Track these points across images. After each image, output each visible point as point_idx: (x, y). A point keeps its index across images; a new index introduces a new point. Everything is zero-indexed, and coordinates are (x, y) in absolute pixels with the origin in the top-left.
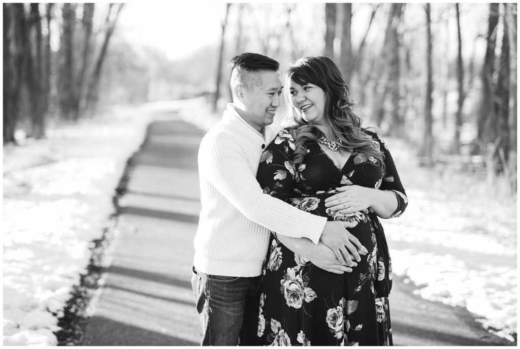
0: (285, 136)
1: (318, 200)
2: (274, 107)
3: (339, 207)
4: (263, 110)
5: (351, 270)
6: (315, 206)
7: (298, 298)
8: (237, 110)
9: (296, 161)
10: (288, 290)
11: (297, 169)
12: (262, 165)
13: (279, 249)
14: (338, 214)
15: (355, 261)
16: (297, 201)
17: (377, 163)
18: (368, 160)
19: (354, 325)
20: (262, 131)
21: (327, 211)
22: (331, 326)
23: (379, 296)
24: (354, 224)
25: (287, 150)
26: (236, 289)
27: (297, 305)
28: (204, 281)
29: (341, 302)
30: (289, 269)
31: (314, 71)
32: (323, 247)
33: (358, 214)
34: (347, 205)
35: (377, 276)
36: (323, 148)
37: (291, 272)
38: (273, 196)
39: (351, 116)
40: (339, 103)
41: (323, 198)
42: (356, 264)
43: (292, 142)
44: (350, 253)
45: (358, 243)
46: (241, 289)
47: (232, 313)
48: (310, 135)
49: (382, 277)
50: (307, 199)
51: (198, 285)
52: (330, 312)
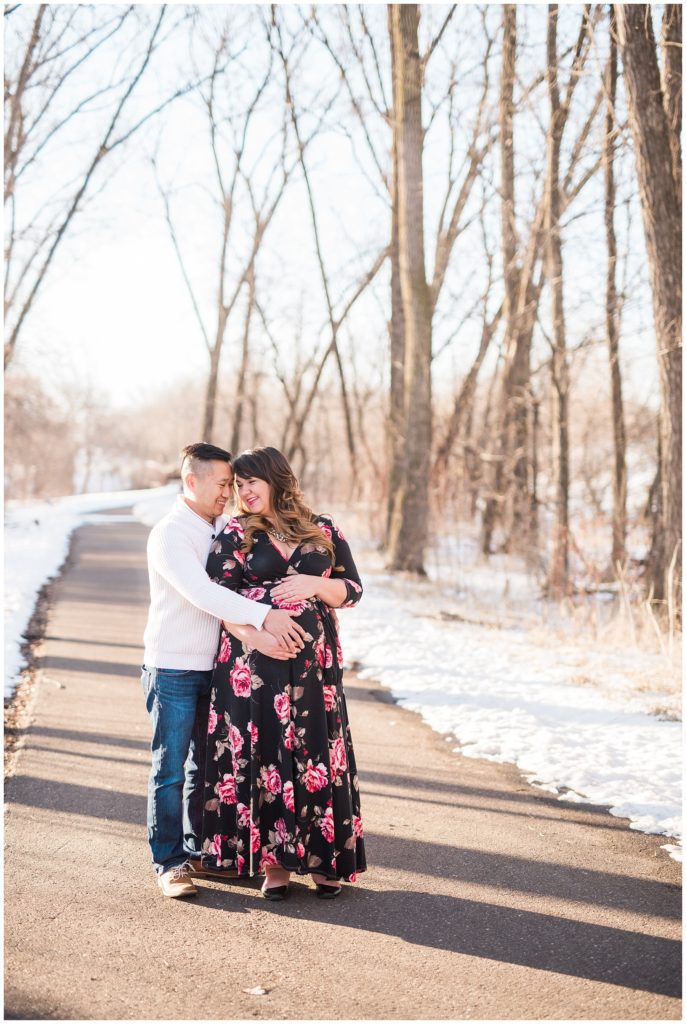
0: (234, 525)
1: (265, 591)
2: (225, 498)
3: (284, 596)
4: (213, 501)
5: (295, 656)
6: (261, 596)
7: (247, 686)
8: (187, 501)
9: (244, 551)
10: (236, 681)
11: (245, 560)
12: (212, 556)
13: (228, 640)
14: (283, 603)
15: (298, 647)
16: (245, 592)
17: (325, 553)
18: (316, 550)
19: (300, 711)
20: (213, 522)
21: (273, 600)
22: (278, 712)
23: (328, 683)
24: (298, 613)
25: (236, 539)
26: (187, 683)
27: (247, 694)
28: (154, 675)
29: (287, 688)
30: (237, 658)
31: (257, 464)
32: (266, 634)
33: (304, 602)
34: (291, 593)
35: (325, 663)
36: (271, 538)
37: (239, 661)
38: (222, 585)
39: (300, 508)
40: (284, 495)
41: (269, 588)
42: (300, 651)
43: (241, 531)
44: (293, 639)
45: (302, 631)
46: (192, 683)
47: (183, 709)
48: (260, 525)
49: (329, 665)
50: (254, 590)
51: (147, 681)
52: (277, 698)
